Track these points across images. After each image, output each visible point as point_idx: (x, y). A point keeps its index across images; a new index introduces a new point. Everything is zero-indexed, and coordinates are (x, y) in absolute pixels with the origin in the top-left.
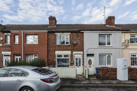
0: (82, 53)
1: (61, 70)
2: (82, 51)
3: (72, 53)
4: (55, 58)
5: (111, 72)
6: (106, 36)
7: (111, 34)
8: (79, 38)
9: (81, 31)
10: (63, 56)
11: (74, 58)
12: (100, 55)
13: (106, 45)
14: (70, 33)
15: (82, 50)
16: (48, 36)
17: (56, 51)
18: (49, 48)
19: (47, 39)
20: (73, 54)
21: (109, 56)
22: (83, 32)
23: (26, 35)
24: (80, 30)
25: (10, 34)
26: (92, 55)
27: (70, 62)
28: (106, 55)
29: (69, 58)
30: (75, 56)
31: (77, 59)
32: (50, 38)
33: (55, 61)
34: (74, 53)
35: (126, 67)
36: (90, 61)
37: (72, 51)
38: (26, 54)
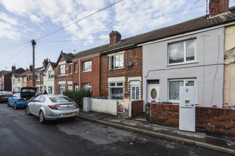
0: (140, 78)
1: (101, 102)
2: (140, 76)
3: (126, 79)
4: (107, 87)
5: (169, 113)
6: (185, 43)
7: (195, 38)
8: (136, 57)
9: (138, 46)
10: (116, 84)
11: (130, 87)
12: (171, 80)
13: (185, 62)
14: (124, 52)
15: (140, 74)
16: (100, 60)
17: (109, 78)
18: (102, 75)
19: (99, 64)
20: (128, 81)
21: (190, 81)
22: (142, 46)
23: (83, 62)
24: (136, 44)
25: (72, 63)
26: (156, 81)
27: (124, 93)
28: (183, 81)
29: (123, 86)
30: (132, 83)
31: (134, 88)
32: (102, 62)
33: (107, 91)
34: (130, 79)
35: (189, 104)
36: (154, 91)
37: (127, 76)
38: (82, 84)
